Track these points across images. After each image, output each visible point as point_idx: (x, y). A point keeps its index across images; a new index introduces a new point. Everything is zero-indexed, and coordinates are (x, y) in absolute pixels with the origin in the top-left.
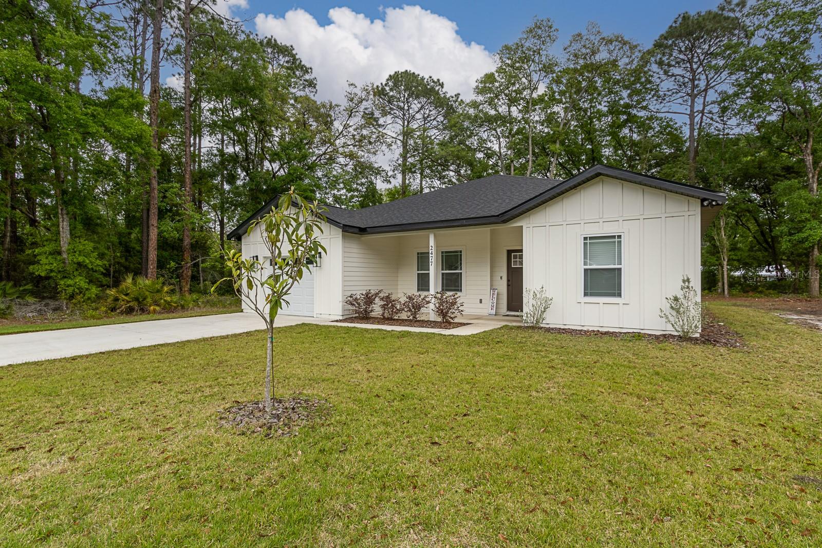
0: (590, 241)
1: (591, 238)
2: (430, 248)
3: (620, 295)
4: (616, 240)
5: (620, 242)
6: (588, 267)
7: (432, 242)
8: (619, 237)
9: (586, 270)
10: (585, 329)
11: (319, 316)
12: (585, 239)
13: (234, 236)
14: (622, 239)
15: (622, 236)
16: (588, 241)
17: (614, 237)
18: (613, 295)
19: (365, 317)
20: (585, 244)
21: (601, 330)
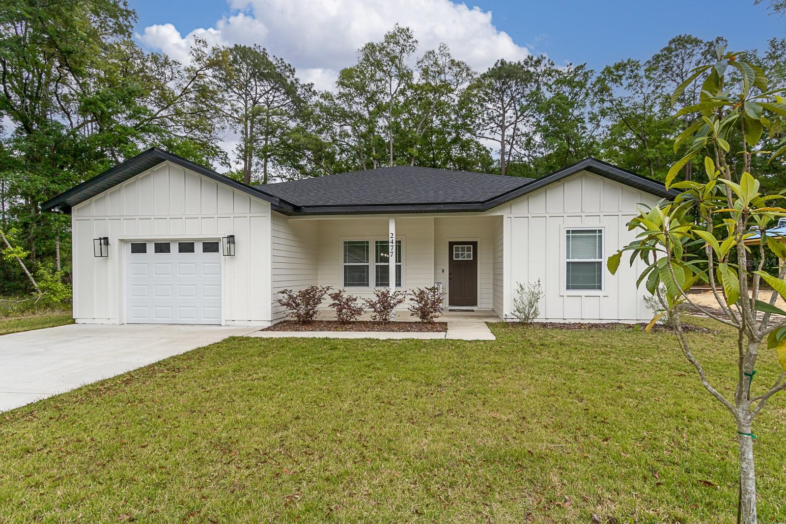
0: (573, 234)
1: (573, 232)
2: (390, 236)
3: (600, 288)
4: (597, 234)
5: (600, 237)
6: (570, 260)
7: (392, 229)
8: (600, 231)
9: (568, 263)
10: (567, 322)
11: (231, 323)
12: (568, 232)
13: (57, 205)
14: (603, 234)
15: (603, 232)
16: (571, 235)
17: (595, 231)
18: (593, 288)
19: (306, 321)
20: (568, 237)
21: (582, 322)
